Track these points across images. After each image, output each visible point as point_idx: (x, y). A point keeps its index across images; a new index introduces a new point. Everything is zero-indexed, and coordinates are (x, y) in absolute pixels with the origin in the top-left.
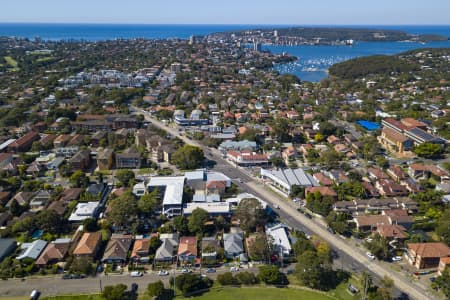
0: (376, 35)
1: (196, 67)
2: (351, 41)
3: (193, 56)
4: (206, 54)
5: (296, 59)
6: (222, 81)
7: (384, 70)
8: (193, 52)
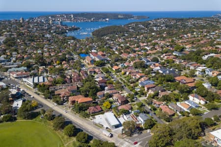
0: (119, 17)
1: (20, 34)
2: (108, 19)
3: (21, 29)
4: (29, 27)
5: (79, 28)
6: (33, 41)
7: (114, 32)
8: (22, 26)
